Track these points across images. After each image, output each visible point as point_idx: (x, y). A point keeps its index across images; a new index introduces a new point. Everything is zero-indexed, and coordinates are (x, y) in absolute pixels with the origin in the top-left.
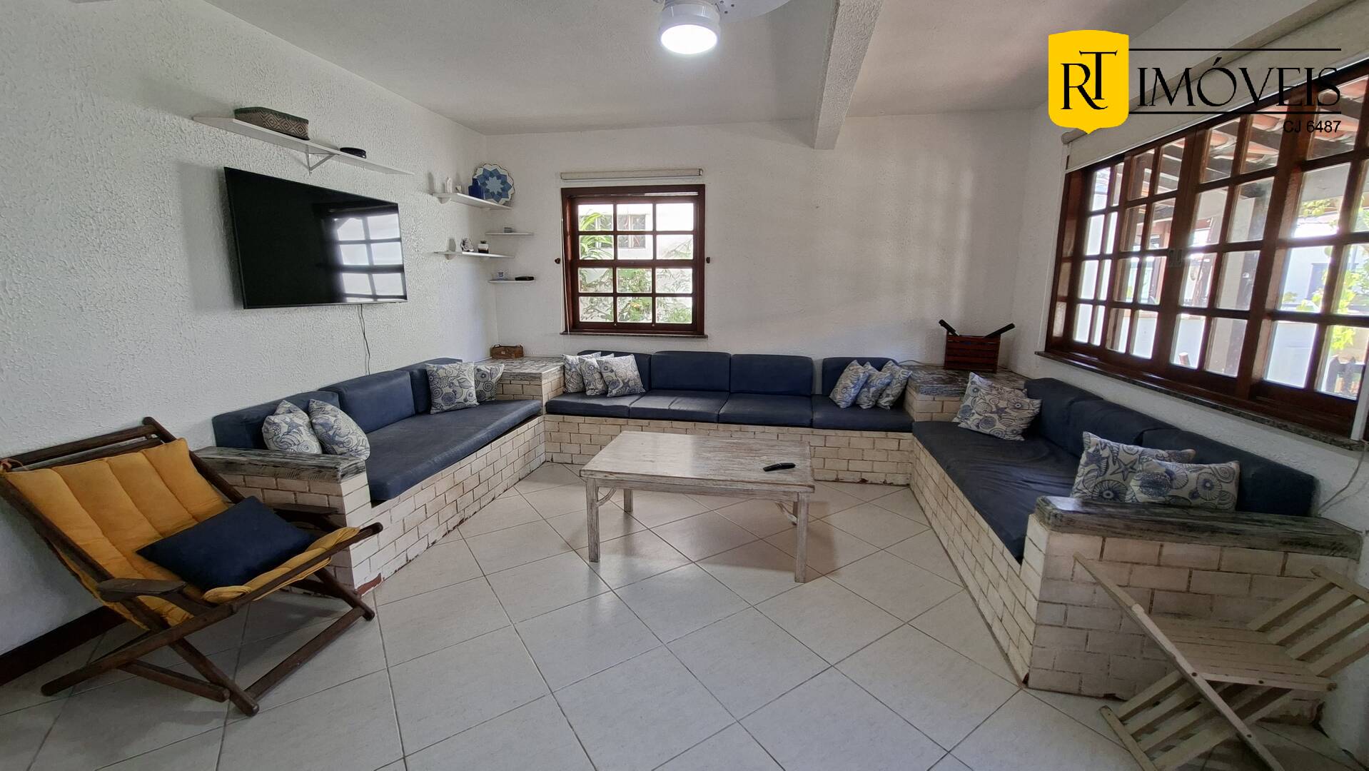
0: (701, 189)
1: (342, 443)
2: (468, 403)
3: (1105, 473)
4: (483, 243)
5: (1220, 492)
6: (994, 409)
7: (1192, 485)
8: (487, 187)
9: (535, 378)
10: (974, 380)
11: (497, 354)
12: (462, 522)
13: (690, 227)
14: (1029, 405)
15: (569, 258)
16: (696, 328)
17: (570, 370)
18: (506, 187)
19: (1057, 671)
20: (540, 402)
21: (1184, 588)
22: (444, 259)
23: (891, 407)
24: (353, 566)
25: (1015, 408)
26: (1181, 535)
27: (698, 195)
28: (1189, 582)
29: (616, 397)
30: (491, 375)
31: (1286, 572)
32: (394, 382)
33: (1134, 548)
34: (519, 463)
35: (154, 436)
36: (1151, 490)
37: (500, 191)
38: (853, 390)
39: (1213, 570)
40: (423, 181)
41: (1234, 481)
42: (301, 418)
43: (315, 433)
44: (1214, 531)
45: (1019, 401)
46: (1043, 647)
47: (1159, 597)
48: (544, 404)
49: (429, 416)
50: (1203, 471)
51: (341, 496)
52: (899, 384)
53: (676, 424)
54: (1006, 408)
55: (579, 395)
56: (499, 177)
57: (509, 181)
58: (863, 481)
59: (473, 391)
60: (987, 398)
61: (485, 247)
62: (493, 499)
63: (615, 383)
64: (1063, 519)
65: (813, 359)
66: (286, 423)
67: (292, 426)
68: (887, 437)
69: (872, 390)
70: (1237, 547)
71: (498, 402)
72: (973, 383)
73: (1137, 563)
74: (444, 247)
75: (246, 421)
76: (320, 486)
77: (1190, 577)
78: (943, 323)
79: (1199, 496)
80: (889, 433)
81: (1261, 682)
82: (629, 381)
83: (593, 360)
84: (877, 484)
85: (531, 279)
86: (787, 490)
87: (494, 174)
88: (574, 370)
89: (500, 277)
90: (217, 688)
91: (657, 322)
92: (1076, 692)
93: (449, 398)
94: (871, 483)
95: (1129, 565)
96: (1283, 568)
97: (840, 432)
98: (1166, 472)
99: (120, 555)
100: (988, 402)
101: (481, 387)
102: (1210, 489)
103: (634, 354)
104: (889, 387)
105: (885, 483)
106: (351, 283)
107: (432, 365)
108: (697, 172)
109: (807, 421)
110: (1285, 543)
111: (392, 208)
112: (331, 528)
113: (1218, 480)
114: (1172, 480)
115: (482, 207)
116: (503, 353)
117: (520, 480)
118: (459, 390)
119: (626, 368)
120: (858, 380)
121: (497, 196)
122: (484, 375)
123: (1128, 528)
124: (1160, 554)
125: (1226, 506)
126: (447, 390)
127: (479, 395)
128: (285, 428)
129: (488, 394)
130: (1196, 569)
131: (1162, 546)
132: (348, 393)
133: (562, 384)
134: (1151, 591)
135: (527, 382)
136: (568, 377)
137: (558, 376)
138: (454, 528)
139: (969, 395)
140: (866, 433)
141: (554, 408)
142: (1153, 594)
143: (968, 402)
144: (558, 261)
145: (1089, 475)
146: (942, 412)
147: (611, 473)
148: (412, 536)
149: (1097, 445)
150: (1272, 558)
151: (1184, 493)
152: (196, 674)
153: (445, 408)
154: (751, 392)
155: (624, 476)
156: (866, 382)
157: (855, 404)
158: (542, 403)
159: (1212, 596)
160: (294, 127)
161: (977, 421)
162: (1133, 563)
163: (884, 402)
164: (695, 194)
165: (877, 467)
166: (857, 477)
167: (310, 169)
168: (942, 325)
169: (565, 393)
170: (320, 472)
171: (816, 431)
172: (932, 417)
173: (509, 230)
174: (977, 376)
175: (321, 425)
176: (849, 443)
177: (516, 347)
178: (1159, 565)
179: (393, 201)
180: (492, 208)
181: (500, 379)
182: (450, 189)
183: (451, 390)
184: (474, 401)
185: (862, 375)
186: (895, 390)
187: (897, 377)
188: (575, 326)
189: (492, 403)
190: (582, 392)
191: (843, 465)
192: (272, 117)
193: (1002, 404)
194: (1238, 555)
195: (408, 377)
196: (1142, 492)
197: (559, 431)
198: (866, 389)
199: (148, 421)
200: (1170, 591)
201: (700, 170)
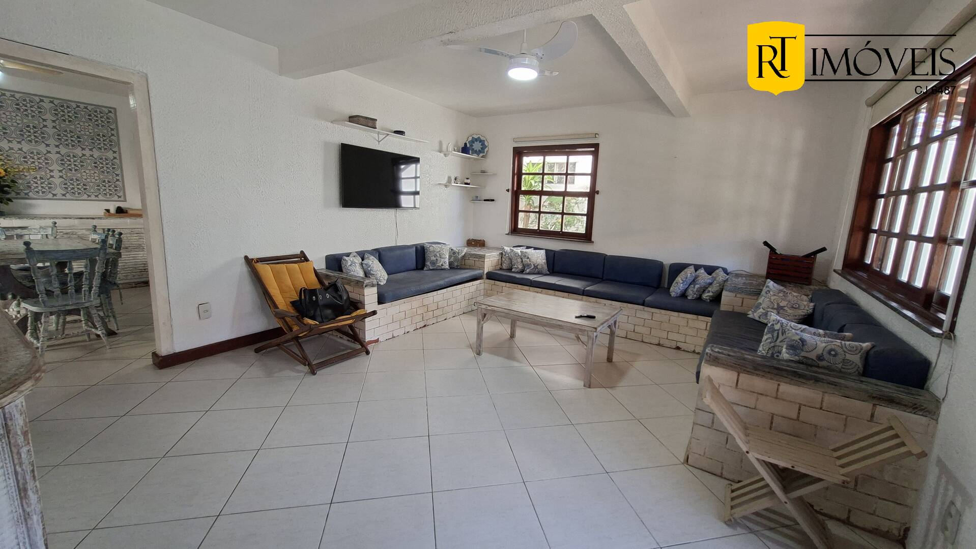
0: (596, 146)
1: (373, 275)
2: (443, 267)
3: (776, 341)
4: (467, 179)
5: (843, 359)
6: (776, 307)
7: (819, 351)
8: (473, 147)
9: (482, 257)
10: (769, 285)
11: (470, 244)
12: (425, 326)
13: (589, 171)
14: (805, 306)
15: (515, 189)
16: (587, 237)
17: (505, 255)
18: (484, 146)
19: (707, 458)
20: (482, 271)
21: (795, 416)
22: (443, 187)
23: (711, 301)
24: (366, 330)
25: (793, 307)
26: (792, 379)
27: (594, 149)
28: (799, 413)
29: (529, 274)
30: (458, 253)
31: (875, 419)
32: (406, 251)
33: (759, 383)
34: (464, 304)
35: (303, 259)
36: (791, 351)
37: (480, 149)
38: (682, 285)
39: (816, 408)
40: (437, 147)
41: (860, 354)
42: (358, 260)
43: (363, 268)
44: (817, 380)
45: (798, 303)
46: (698, 439)
47: (777, 420)
48: (485, 273)
49: (422, 271)
50: (833, 343)
51: (364, 295)
52: (718, 285)
53: (557, 293)
54: (785, 307)
55: (507, 271)
56: (481, 141)
57: (486, 143)
58: (678, 348)
59: (447, 261)
60: (773, 298)
61: (468, 181)
62: (445, 319)
63: (529, 265)
64: (711, 357)
65: (664, 263)
66: (350, 261)
67: (353, 263)
68: (697, 319)
69: (697, 286)
70: (836, 394)
71: (461, 269)
72: (768, 287)
73: (761, 394)
74: (445, 181)
75: (337, 259)
76: (357, 290)
77: (799, 410)
78: (766, 243)
79: (823, 360)
80: (700, 317)
81: (793, 467)
82: (537, 266)
83: (518, 251)
84: (689, 352)
85: (493, 200)
86: (580, 328)
87: (478, 140)
88: (507, 255)
89: (476, 199)
90: (305, 361)
91: (563, 231)
92: (720, 474)
93: (433, 263)
94: (684, 351)
95: (756, 395)
96: (872, 416)
97: (663, 312)
98: (800, 339)
99: (284, 302)
100: (772, 300)
101: (452, 260)
102: (835, 356)
103: (545, 249)
104: (711, 286)
105: (694, 352)
106: (405, 201)
107: (427, 244)
108: (594, 136)
109: (641, 301)
110: (874, 398)
111: (416, 160)
112: (357, 309)
113: (844, 351)
114: (803, 345)
115: (469, 158)
116: (473, 243)
117: (464, 313)
118: (439, 259)
119: (538, 257)
120: (687, 278)
121: (478, 153)
122: (454, 253)
123: (756, 369)
124: (778, 389)
125: (849, 371)
126: (433, 258)
127: (451, 264)
128: (349, 264)
129: (456, 264)
130: (805, 405)
131: (779, 385)
132: (383, 253)
133: (500, 263)
134: (771, 415)
135: (477, 259)
136: (503, 259)
137: (498, 258)
138: (420, 328)
139: (763, 295)
140: (682, 315)
141: (491, 276)
142: (772, 418)
143: (760, 301)
144: (508, 190)
145: (767, 341)
146: (742, 306)
147: (489, 306)
148: (396, 325)
149: (774, 321)
150: (865, 407)
151: (813, 355)
152: (298, 352)
153: (431, 268)
154: (616, 281)
155: (496, 308)
156: (694, 280)
157: (684, 295)
158: (484, 272)
159: (816, 426)
160: (370, 123)
161: (760, 314)
162: (759, 394)
163: (706, 296)
164: (593, 149)
165: (688, 339)
166: (674, 345)
167: (379, 142)
168: (765, 245)
169: (501, 269)
170: (358, 283)
171: (646, 308)
172: (733, 309)
173: (483, 172)
174: (772, 282)
175: (365, 264)
176: (669, 320)
177: (480, 240)
178: (776, 398)
179: (416, 156)
180: (475, 159)
181: (464, 256)
182: (450, 149)
183: (435, 259)
184: (447, 266)
185: (689, 275)
186: (714, 288)
187: (717, 279)
188: (515, 230)
189: (457, 269)
190: (510, 270)
191: (664, 335)
192: (361, 119)
193: (783, 304)
194: (833, 400)
195: (414, 249)
196: (786, 352)
197: (491, 290)
198: (692, 286)
199: (302, 252)
200: (784, 417)
201: (596, 134)
